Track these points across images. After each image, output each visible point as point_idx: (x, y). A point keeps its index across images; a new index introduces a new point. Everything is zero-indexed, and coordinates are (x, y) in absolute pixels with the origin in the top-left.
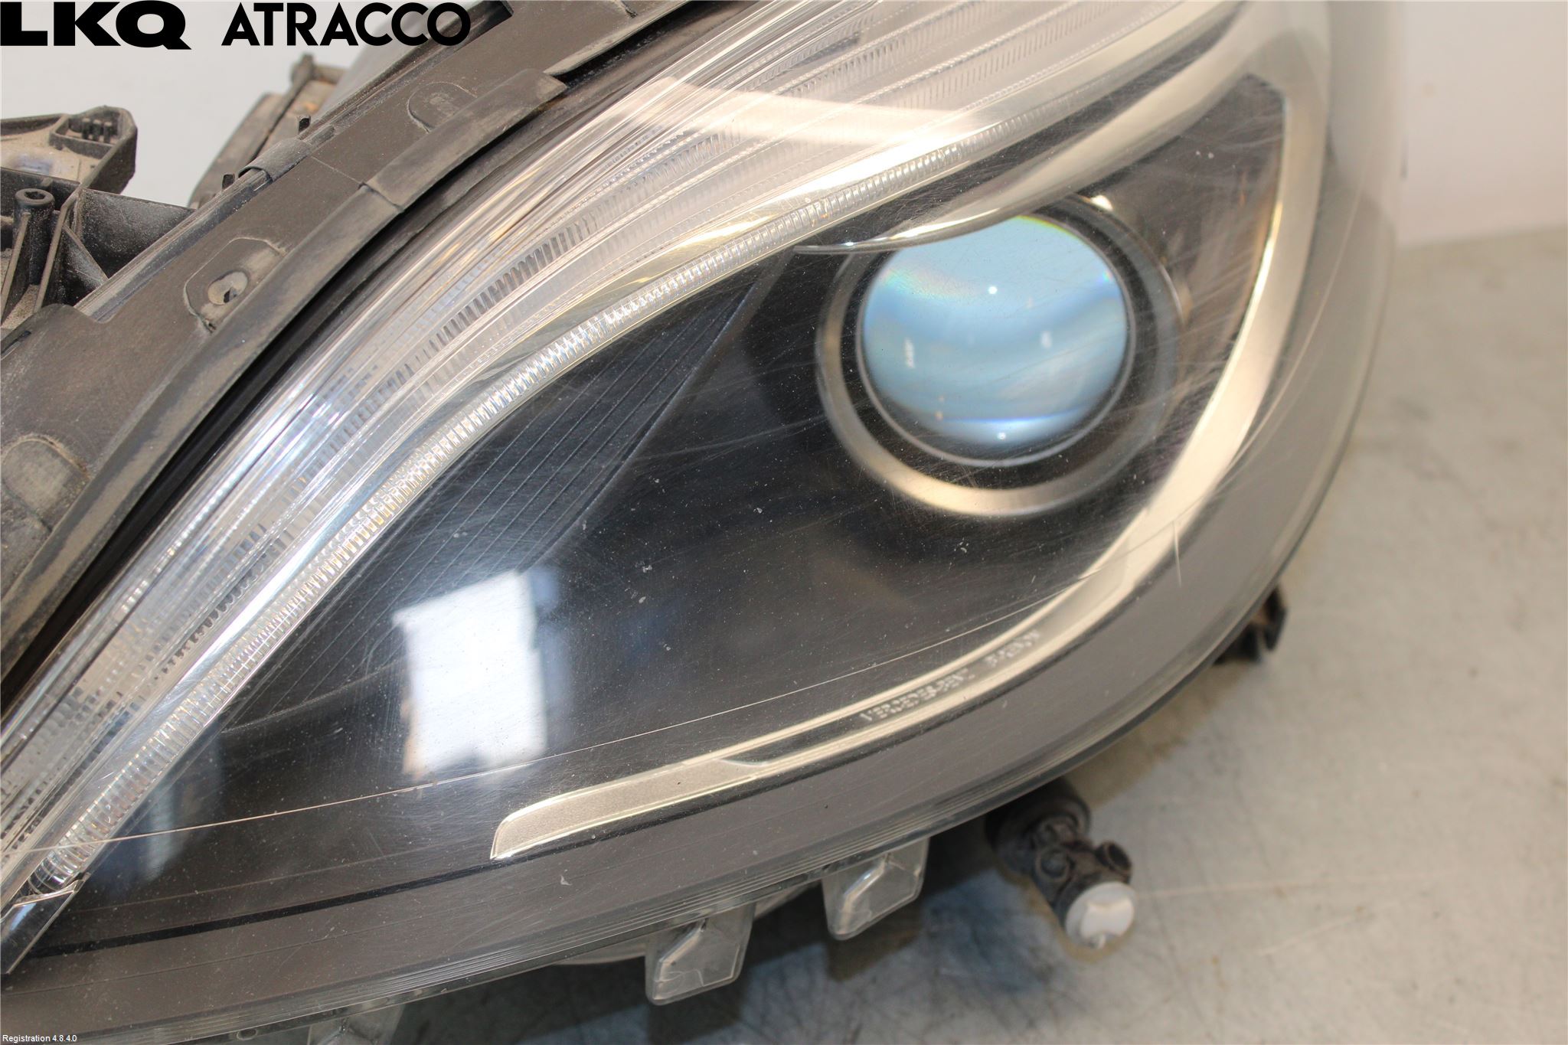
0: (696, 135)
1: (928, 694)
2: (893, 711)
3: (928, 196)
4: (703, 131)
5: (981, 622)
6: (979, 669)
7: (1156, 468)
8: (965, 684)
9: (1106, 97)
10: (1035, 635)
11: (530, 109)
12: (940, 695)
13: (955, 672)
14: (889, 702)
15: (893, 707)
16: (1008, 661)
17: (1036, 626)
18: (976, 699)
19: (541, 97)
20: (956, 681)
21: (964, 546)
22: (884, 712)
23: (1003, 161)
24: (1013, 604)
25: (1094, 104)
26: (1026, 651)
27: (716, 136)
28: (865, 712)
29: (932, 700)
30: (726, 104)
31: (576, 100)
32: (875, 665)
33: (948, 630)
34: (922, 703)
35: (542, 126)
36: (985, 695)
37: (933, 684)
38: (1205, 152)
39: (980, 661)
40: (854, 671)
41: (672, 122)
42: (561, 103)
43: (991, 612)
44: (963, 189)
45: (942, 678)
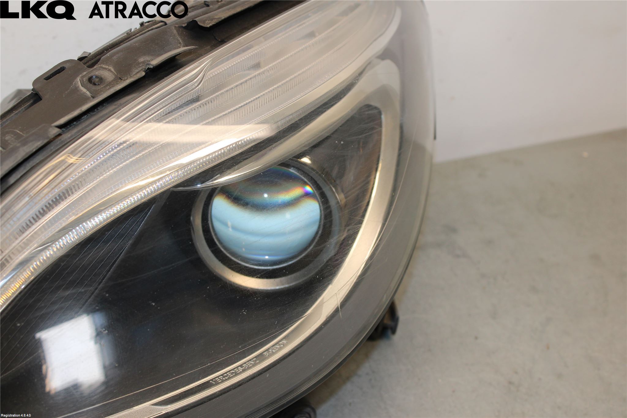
0: (128, 143)
1: (239, 370)
2: (224, 379)
3: (220, 168)
4: (131, 141)
5: (254, 342)
6: (261, 357)
7: (326, 272)
8: (254, 365)
9: (296, 121)
10: (284, 342)
11: (46, 141)
12: (244, 371)
13: (250, 360)
14: (222, 375)
15: (224, 377)
16: (273, 354)
17: (285, 338)
18: (255, 373)
19: (50, 136)
20: (251, 364)
21: (245, 311)
22: (220, 380)
23: (253, 151)
24: (268, 334)
25: (291, 125)
26: (281, 349)
27: (136, 143)
28: (212, 380)
29: (241, 373)
30: (141, 128)
31: (67, 136)
32: (209, 364)
33: (240, 347)
34: (236, 374)
35: (52, 147)
36: (259, 371)
37: (241, 366)
38: (339, 142)
39: (261, 354)
40: (200, 367)
41: (114, 139)
42: (60, 138)
43: (259, 338)
44: (235, 163)
45: (245, 363)
